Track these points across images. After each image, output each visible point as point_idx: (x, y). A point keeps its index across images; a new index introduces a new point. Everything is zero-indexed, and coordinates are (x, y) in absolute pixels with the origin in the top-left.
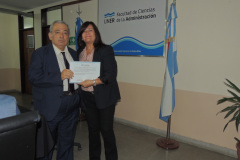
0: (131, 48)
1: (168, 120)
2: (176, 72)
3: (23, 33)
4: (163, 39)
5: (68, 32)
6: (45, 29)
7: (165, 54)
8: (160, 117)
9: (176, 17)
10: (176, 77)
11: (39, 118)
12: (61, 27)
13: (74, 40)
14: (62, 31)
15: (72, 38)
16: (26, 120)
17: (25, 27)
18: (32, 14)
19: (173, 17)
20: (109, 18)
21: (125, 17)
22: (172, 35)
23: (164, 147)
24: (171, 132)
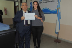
4: (57, 8)
8: (55, 33)
9: (60, 1)
10: (60, 20)
11: (16, 30)
13: (30, 9)
16: (12, 31)
17: (16, 5)
18: (18, 1)
19: (59, 1)
20: (40, 2)
21: (45, 2)
22: (59, 7)
23: (56, 42)
24: (59, 37)
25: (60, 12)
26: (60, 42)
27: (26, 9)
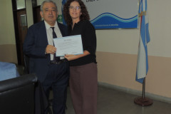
0: (110, 22)
1: (143, 81)
2: (148, 41)
3: (16, 13)
4: (137, 14)
5: (55, 9)
6: (36, 9)
7: (139, 27)
8: (137, 79)
10: (148, 45)
12: (49, 6)
13: (60, 18)
14: (50, 9)
15: (59, 16)
17: (18, 9)
22: (144, 10)
23: (140, 105)
24: (146, 91)
25: (147, 24)
26: (151, 105)
27: (55, 18)
